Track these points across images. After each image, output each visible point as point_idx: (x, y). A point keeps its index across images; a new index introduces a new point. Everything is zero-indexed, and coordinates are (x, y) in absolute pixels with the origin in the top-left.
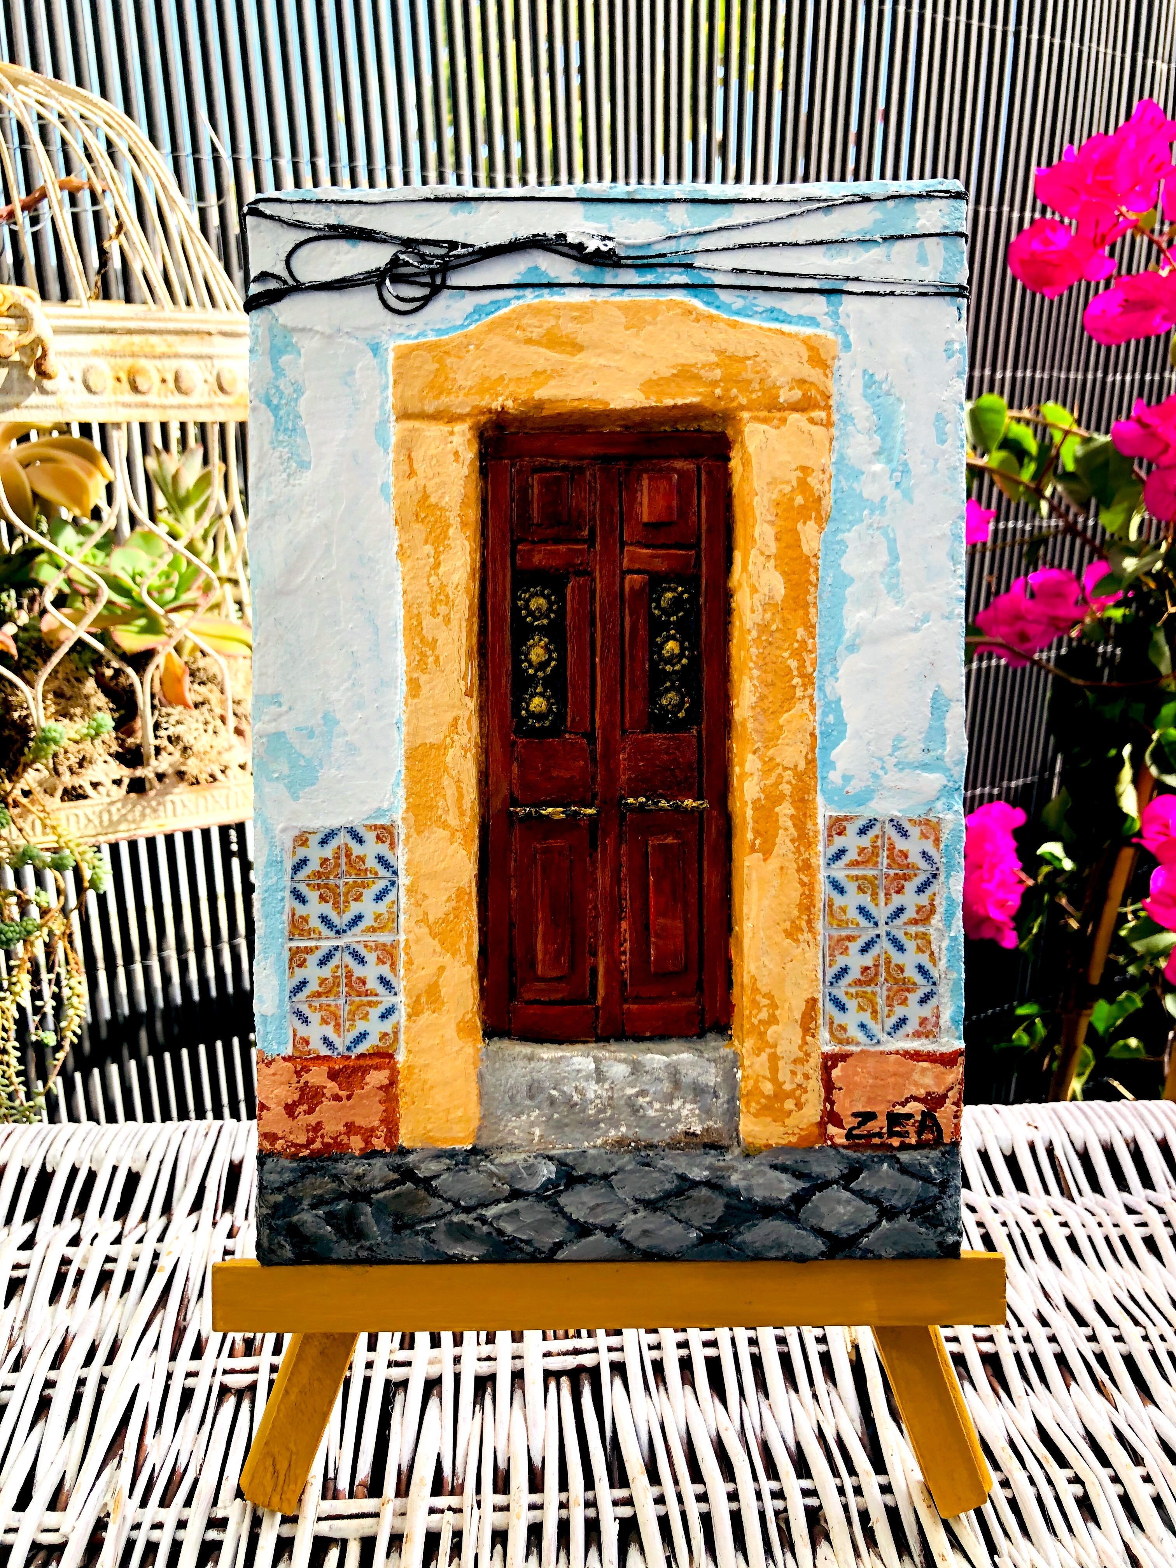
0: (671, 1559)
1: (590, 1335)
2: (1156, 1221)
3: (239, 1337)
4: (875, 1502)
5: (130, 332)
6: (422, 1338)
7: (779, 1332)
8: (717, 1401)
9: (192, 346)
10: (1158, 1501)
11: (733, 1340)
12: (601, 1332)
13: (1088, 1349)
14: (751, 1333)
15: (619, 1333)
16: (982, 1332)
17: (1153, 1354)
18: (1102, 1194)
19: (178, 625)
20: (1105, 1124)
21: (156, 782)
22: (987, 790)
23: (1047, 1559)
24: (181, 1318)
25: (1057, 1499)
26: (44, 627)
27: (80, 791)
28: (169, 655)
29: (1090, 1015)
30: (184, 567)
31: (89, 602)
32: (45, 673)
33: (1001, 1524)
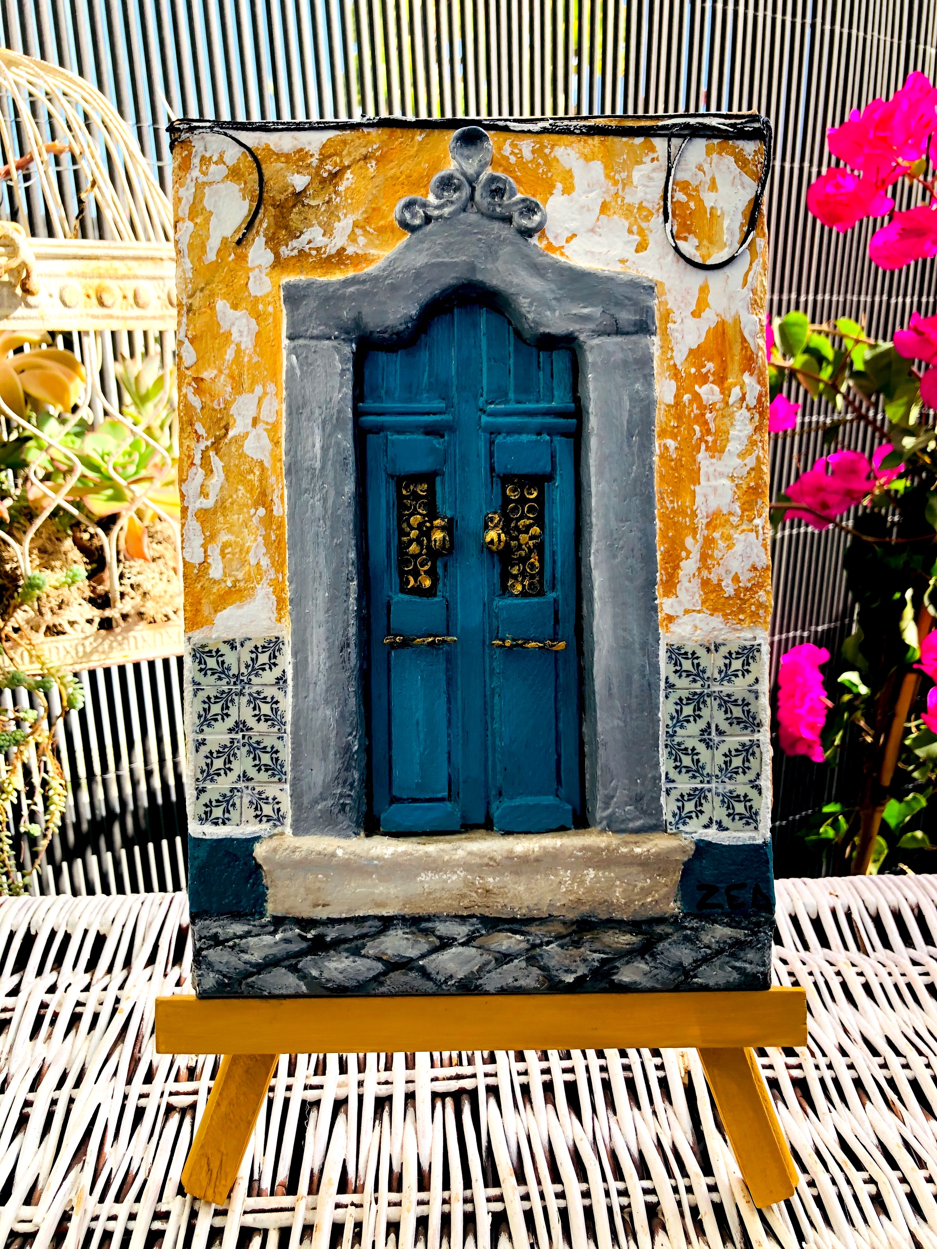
0: (534, 1245)
1: (470, 1064)
3: (183, 1065)
4: (703, 1199)
5: (97, 258)
6: (333, 1066)
7: (625, 1060)
8: (574, 1117)
9: (146, 269)
11: (587, 1068)
12: (479, 1061)
13: (881, 1075)
14: (602, 1061)
15: (493, 1061)
16: (792, 1060)
17: (934, 1078)
18: (892, 949)
19: (138, 494)
20: (893, 893)
21: (121, 621)
22: (798, 633)
23: (846, 1245)
24: (137, 1050)
25: (855, 1197)
26: (31, 496)
27: (59, 628)
28: (131, 519)
29: (883, 811)
30: (143, 448)
31: (68, 477)
32: (31, 534)
33: (808, 1217)
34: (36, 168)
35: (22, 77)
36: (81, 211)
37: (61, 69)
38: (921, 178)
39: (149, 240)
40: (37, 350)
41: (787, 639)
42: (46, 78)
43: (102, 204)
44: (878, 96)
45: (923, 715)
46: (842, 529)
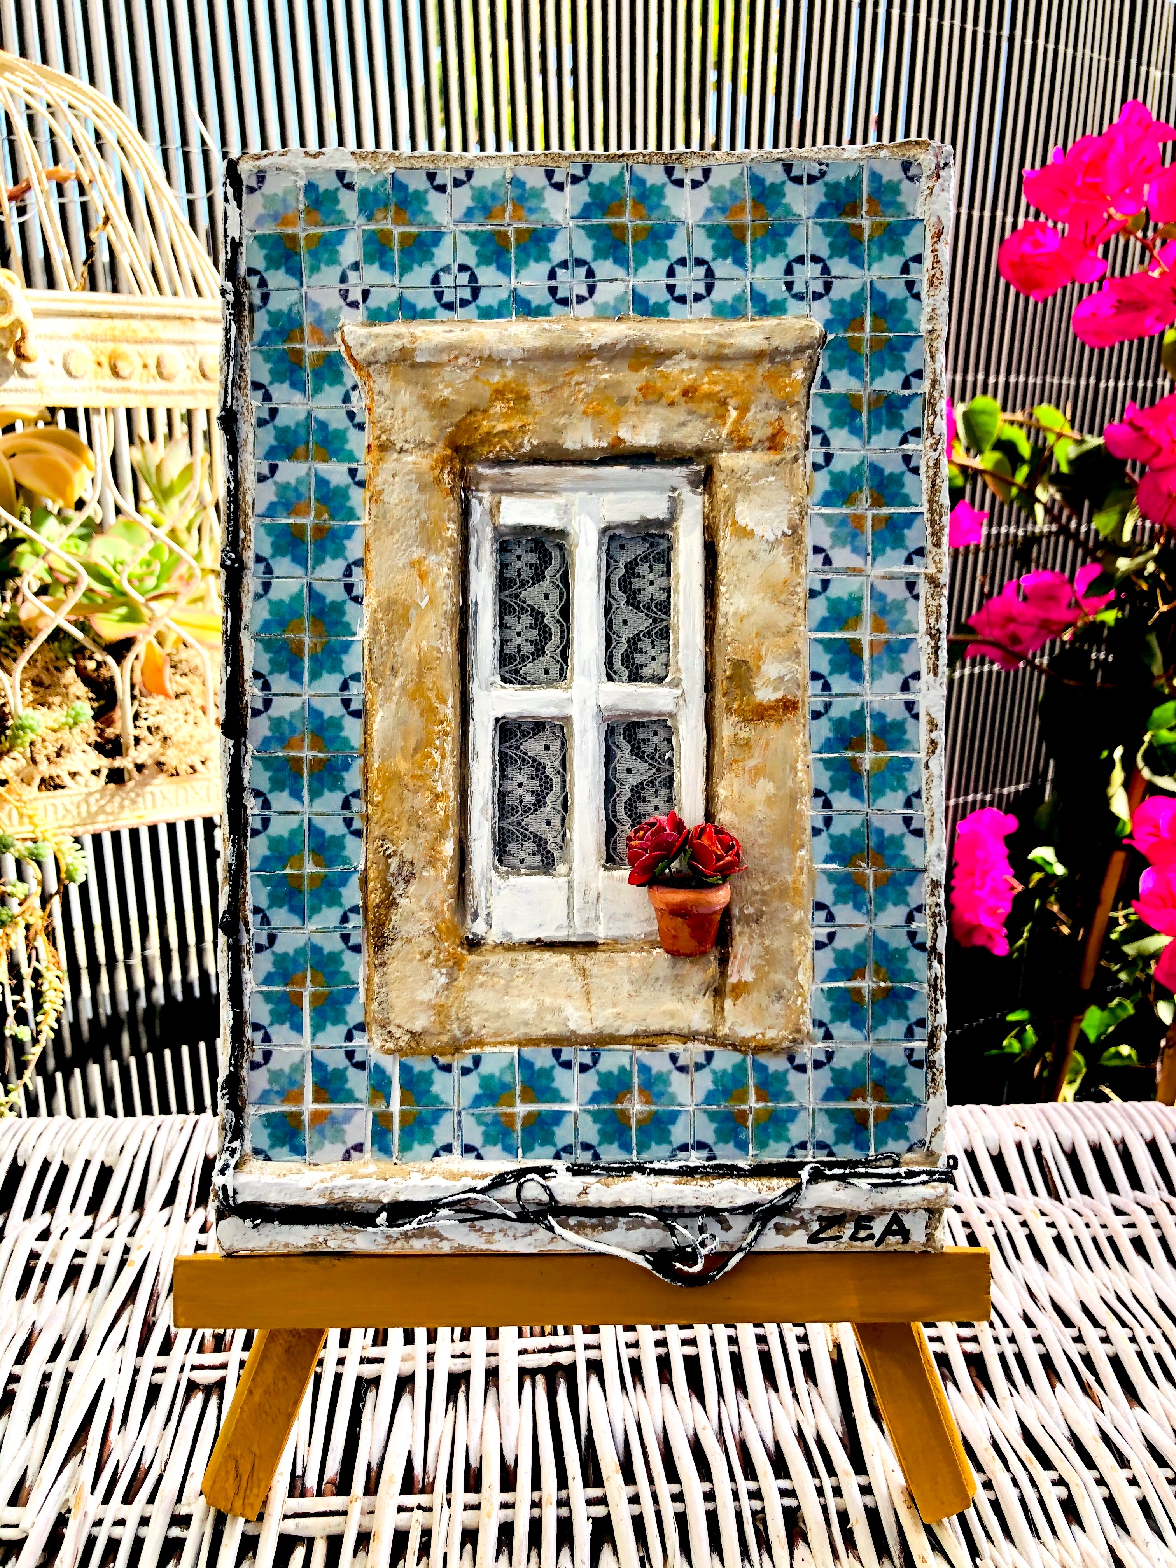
0: (645, 1560)
1: (568, 1331)
2: (1144, 1221)
3: (208, 1333)
4: (855, 1503)
5: (111, 316)
6: (396, 1335)
7: (759, 1330)
8: (695, 1400)
9: (173, 331)
10: (1144, 1504)
11: (712, 1339)
12: (577, 1329)
13: (1074, 1350)
14: (731, 1332)
15: (595, 1330)
16: (966, 1332)
17: (1140, 1355)
18: (1090, 1195)
19: (158, 614)
20: (1093, 1125)
21: (135, 773)
22: (979, 796)
23: (1029, 1562)
24: (150, 1313)
25: (1041, 1501)
26: (24, 615)
27: (58, 781)
28: (149, 644)
29: (1081, 1021)
30: (165, 556)
31: (70, 590)
32: (23, 661)
33: (984, 1527)
34: (32, 199)
35: (18, 85)
36: (90, 254)
37: (67, 76)
38: (1140, 234)
39: (175, 294)
40: (31, 429)
41: (965, 803)
42: (49, 87)
43: (117, 247)
44: (1088, 132)
45: (1134, 902)
46: (1034, 667)
